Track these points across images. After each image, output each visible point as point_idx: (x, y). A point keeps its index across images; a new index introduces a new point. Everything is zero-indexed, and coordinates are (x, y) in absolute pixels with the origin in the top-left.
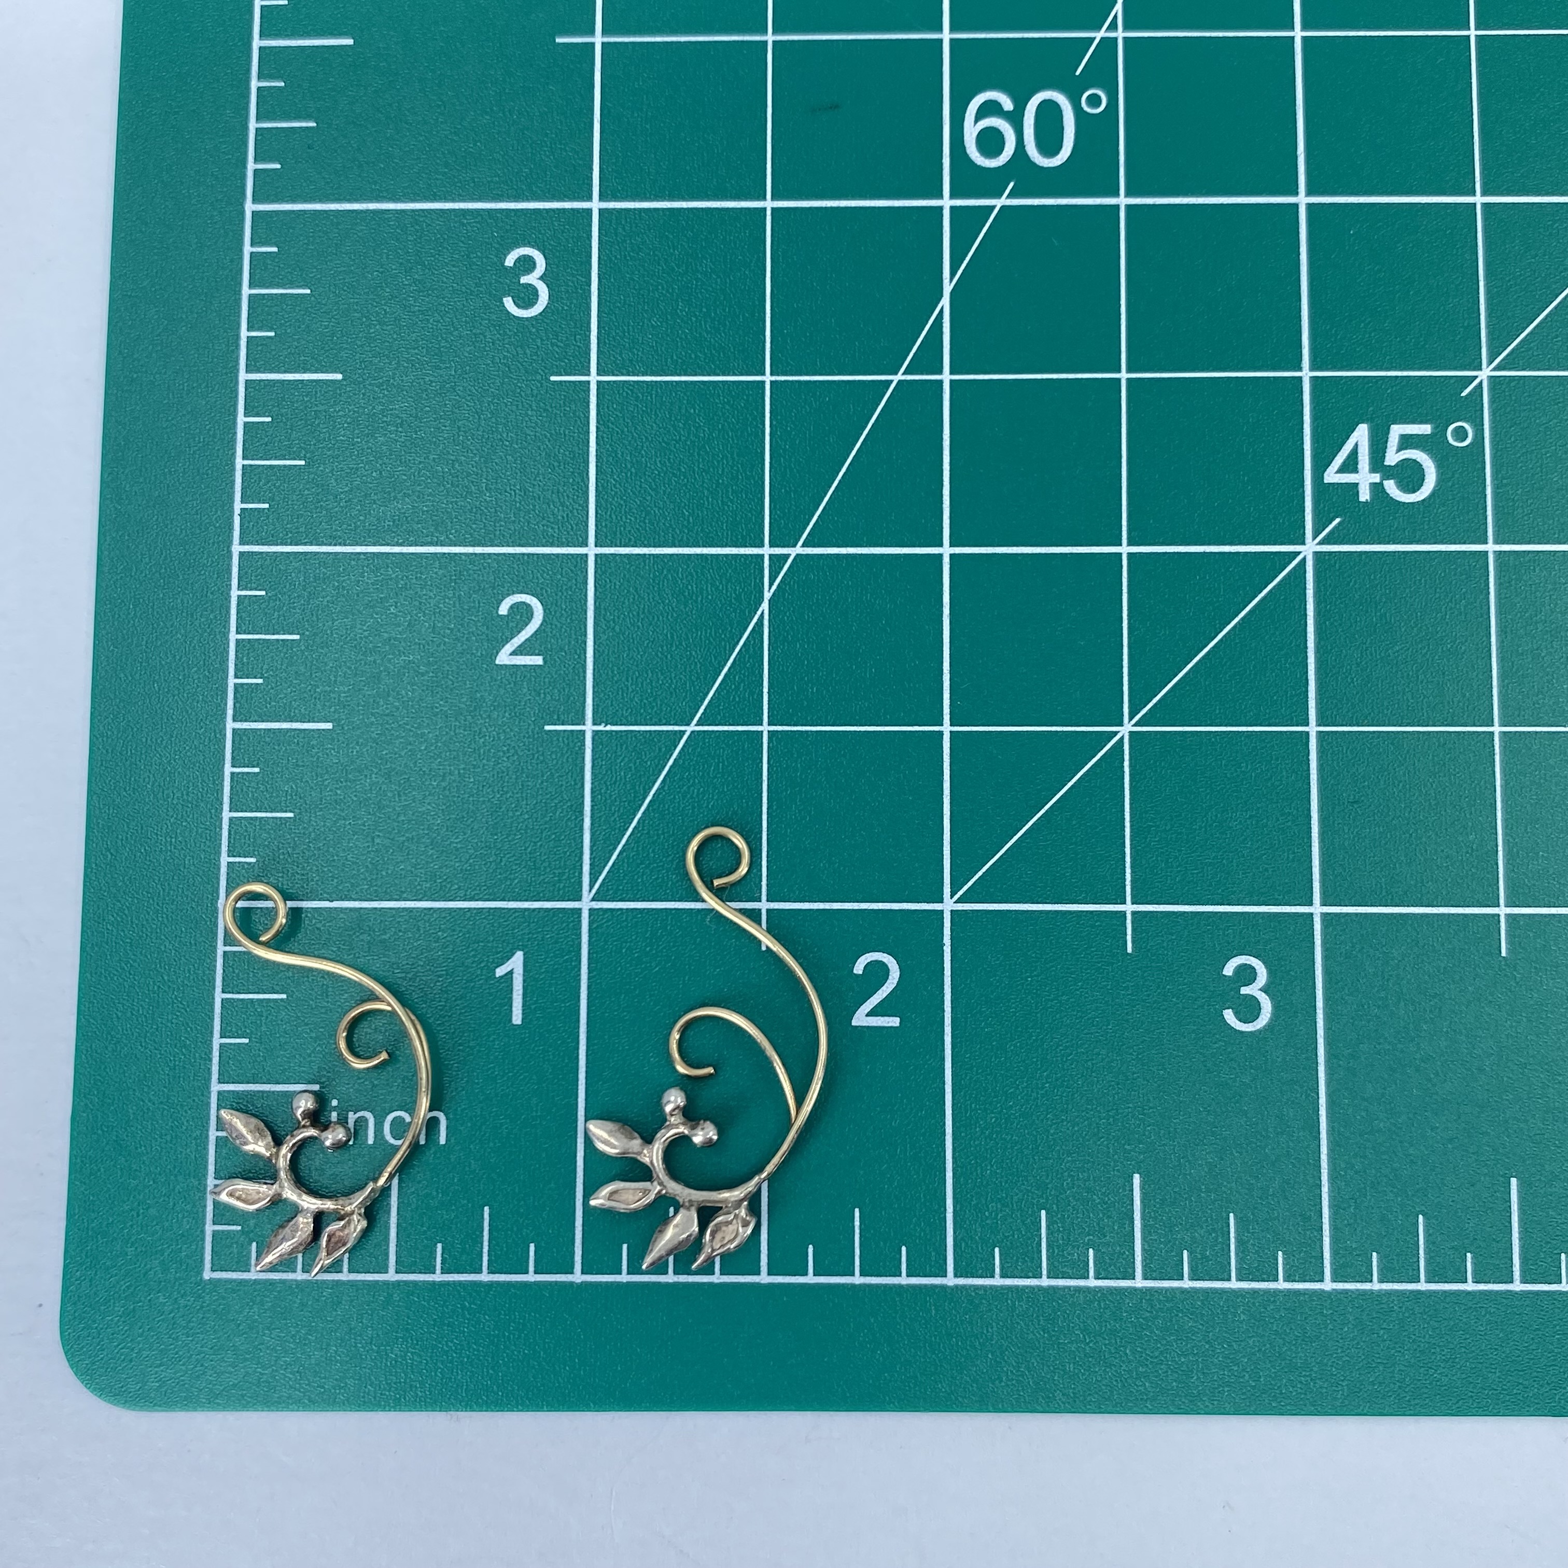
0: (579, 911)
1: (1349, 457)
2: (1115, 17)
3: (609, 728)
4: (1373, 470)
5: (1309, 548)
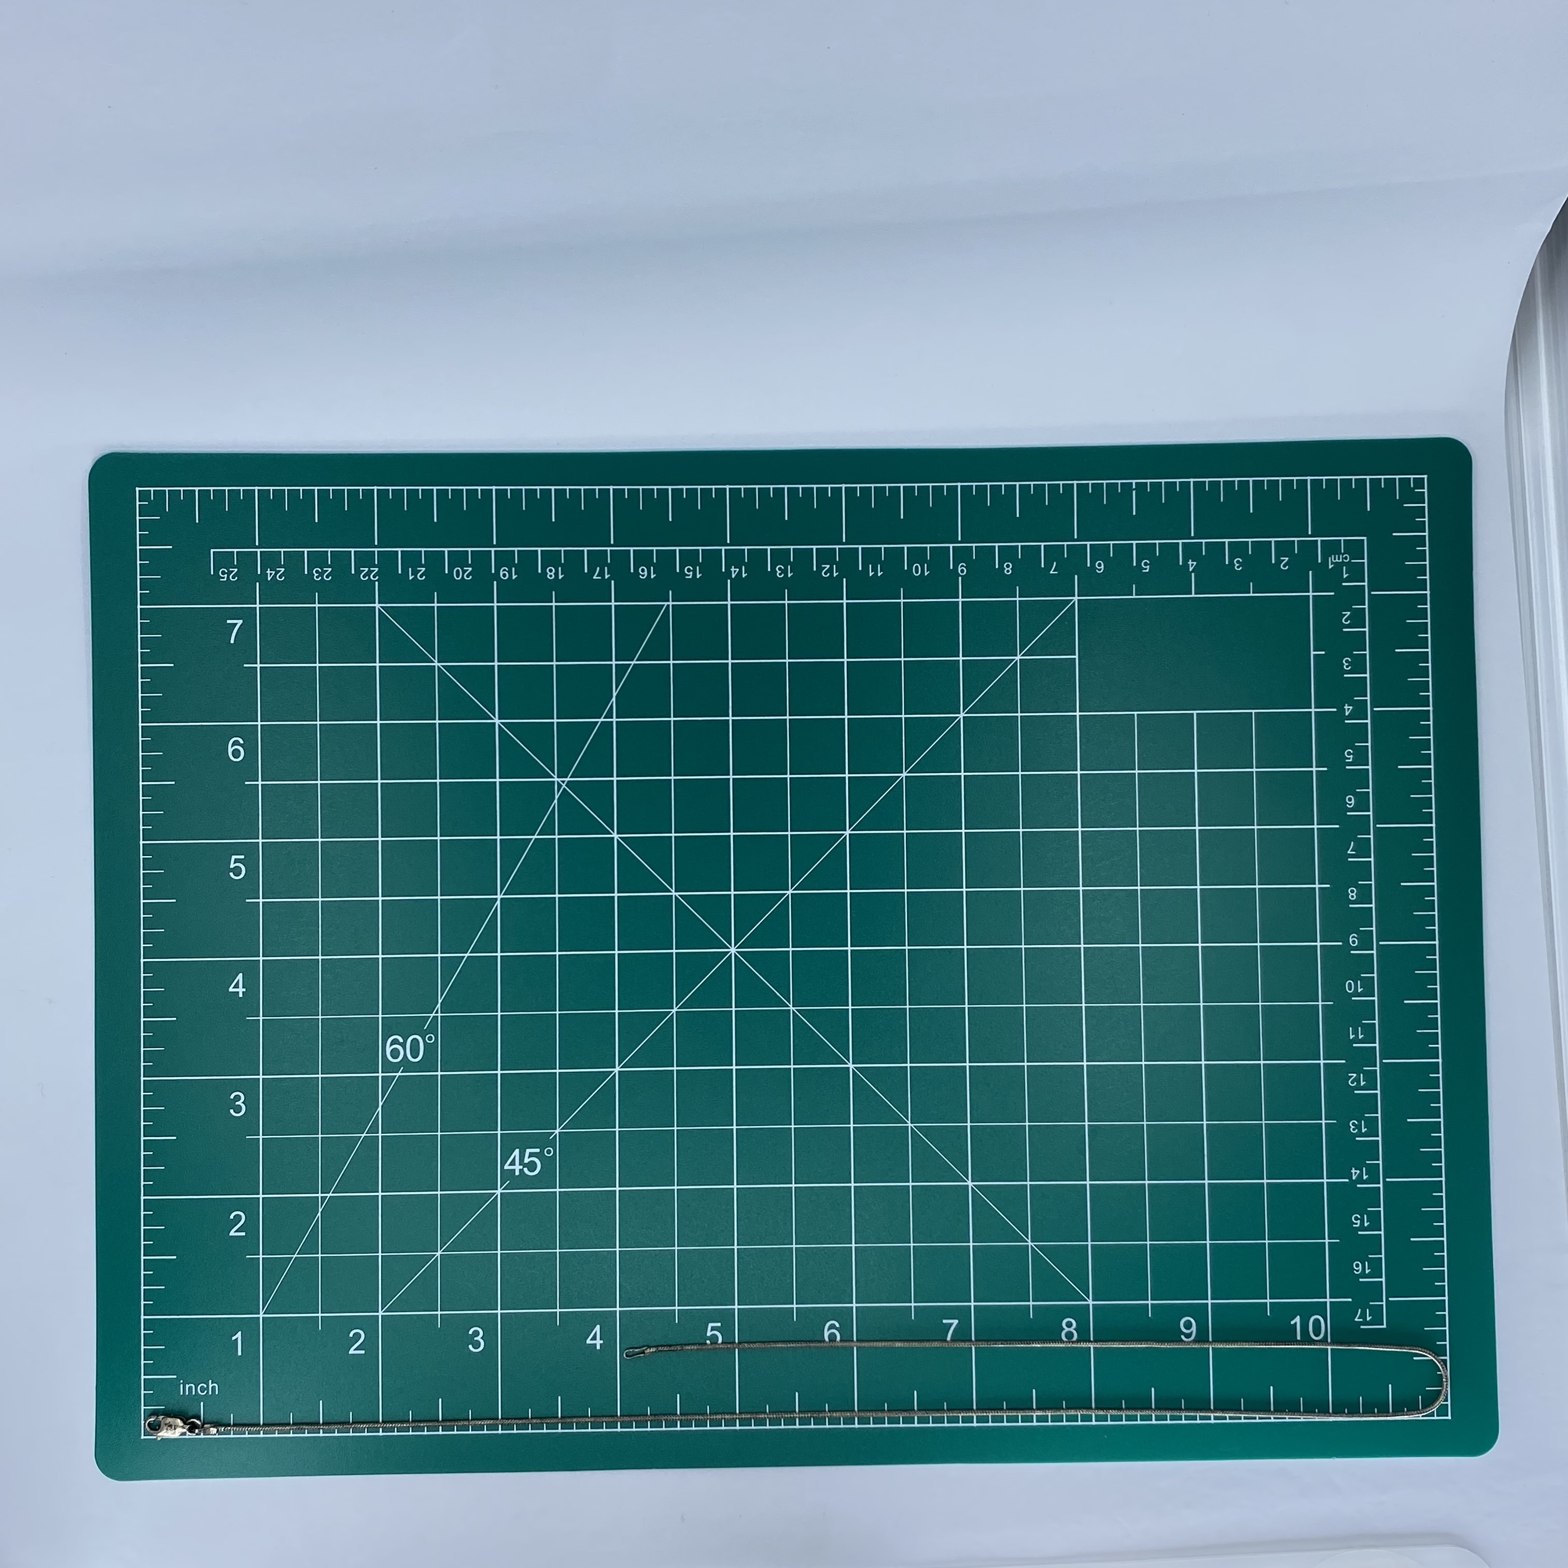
0: (259, 1318)
1: (512, 1160)
2: (437, 1010)
3: (268, 1256)
4: (520, 1165)
5: (499, 1192)
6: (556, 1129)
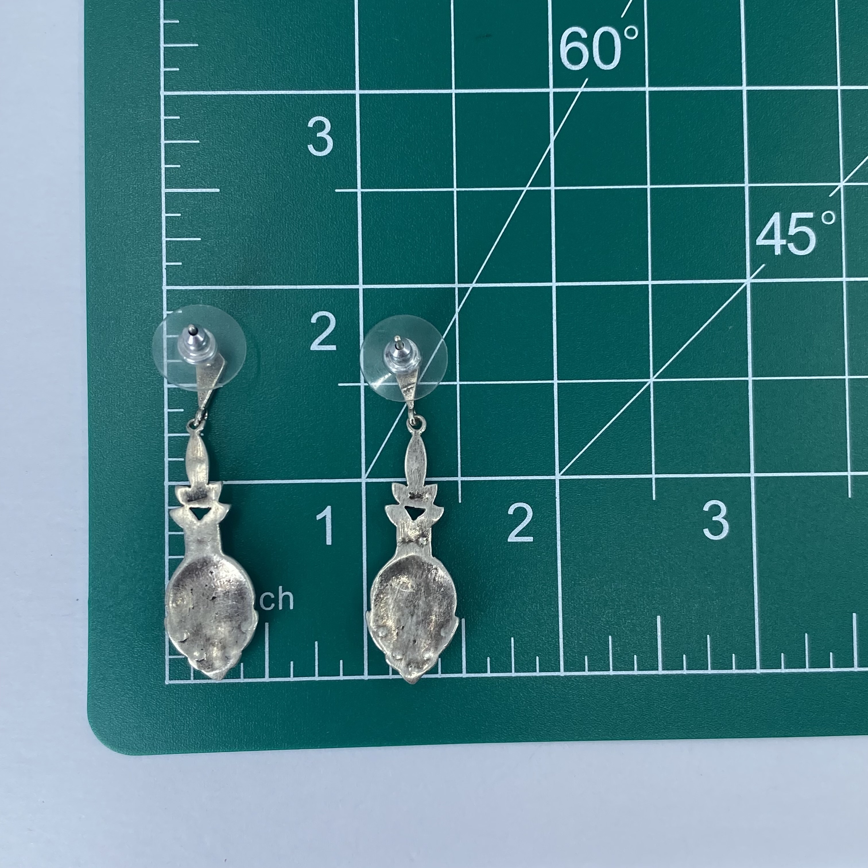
0: (360, 484)
1: (769, 231)
4: (782, 238)
5: (748, 281)
6: (839, 182)
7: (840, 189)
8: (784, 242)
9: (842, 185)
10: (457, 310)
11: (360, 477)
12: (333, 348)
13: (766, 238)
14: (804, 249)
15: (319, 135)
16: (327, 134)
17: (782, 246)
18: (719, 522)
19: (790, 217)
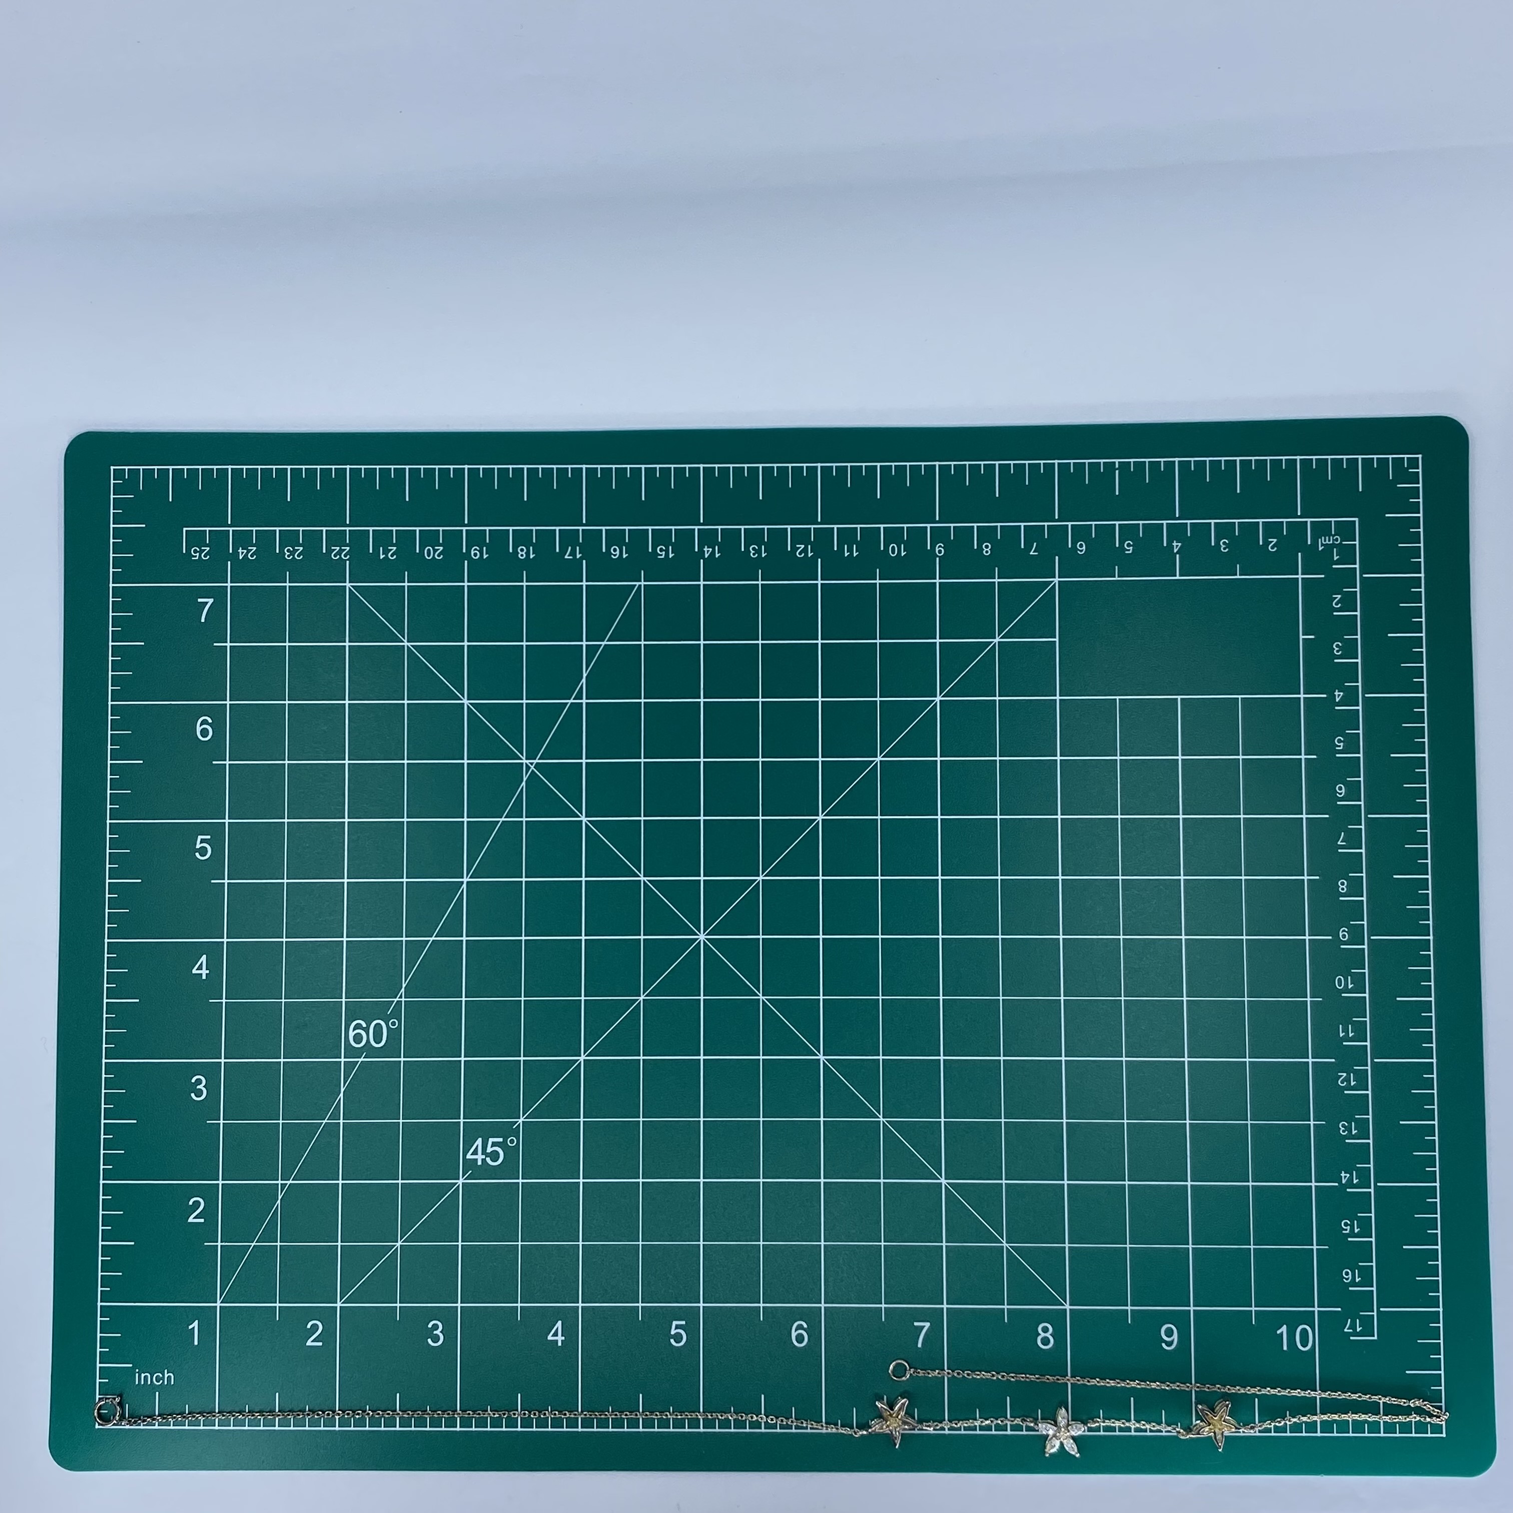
0: (216, 1307)
1: (474, 1150)
2: (402, 993)
3: (226, 1244)
4: (482, 1154)
5: (460, 1181)
6: (520, 1118)
7: (520, 1124)
8: (484, 1157)
9: (521, 1121)
10: (280, 1197)
11: (216, 1302)
12: (202, 1220)
13: (472, 1154)
14: (496, 1161)
15: (198, 1087)
16: (204, 1087)
17: (482, 1159)
18: (436, 1334)
19: (488, 1140)
